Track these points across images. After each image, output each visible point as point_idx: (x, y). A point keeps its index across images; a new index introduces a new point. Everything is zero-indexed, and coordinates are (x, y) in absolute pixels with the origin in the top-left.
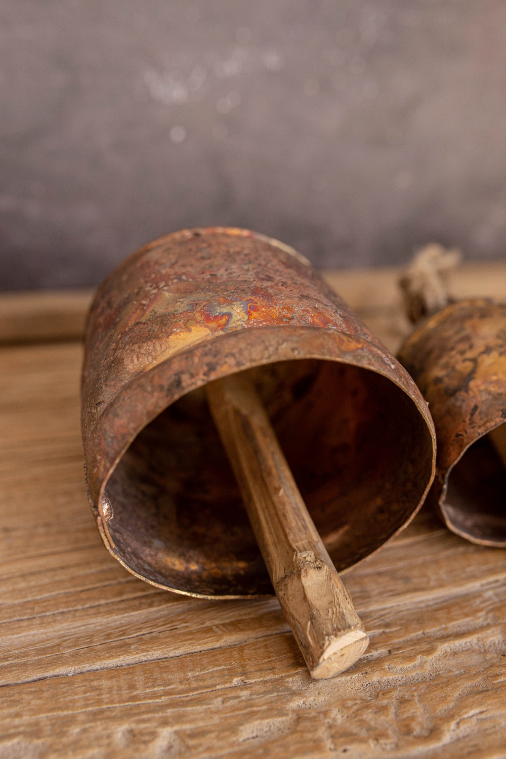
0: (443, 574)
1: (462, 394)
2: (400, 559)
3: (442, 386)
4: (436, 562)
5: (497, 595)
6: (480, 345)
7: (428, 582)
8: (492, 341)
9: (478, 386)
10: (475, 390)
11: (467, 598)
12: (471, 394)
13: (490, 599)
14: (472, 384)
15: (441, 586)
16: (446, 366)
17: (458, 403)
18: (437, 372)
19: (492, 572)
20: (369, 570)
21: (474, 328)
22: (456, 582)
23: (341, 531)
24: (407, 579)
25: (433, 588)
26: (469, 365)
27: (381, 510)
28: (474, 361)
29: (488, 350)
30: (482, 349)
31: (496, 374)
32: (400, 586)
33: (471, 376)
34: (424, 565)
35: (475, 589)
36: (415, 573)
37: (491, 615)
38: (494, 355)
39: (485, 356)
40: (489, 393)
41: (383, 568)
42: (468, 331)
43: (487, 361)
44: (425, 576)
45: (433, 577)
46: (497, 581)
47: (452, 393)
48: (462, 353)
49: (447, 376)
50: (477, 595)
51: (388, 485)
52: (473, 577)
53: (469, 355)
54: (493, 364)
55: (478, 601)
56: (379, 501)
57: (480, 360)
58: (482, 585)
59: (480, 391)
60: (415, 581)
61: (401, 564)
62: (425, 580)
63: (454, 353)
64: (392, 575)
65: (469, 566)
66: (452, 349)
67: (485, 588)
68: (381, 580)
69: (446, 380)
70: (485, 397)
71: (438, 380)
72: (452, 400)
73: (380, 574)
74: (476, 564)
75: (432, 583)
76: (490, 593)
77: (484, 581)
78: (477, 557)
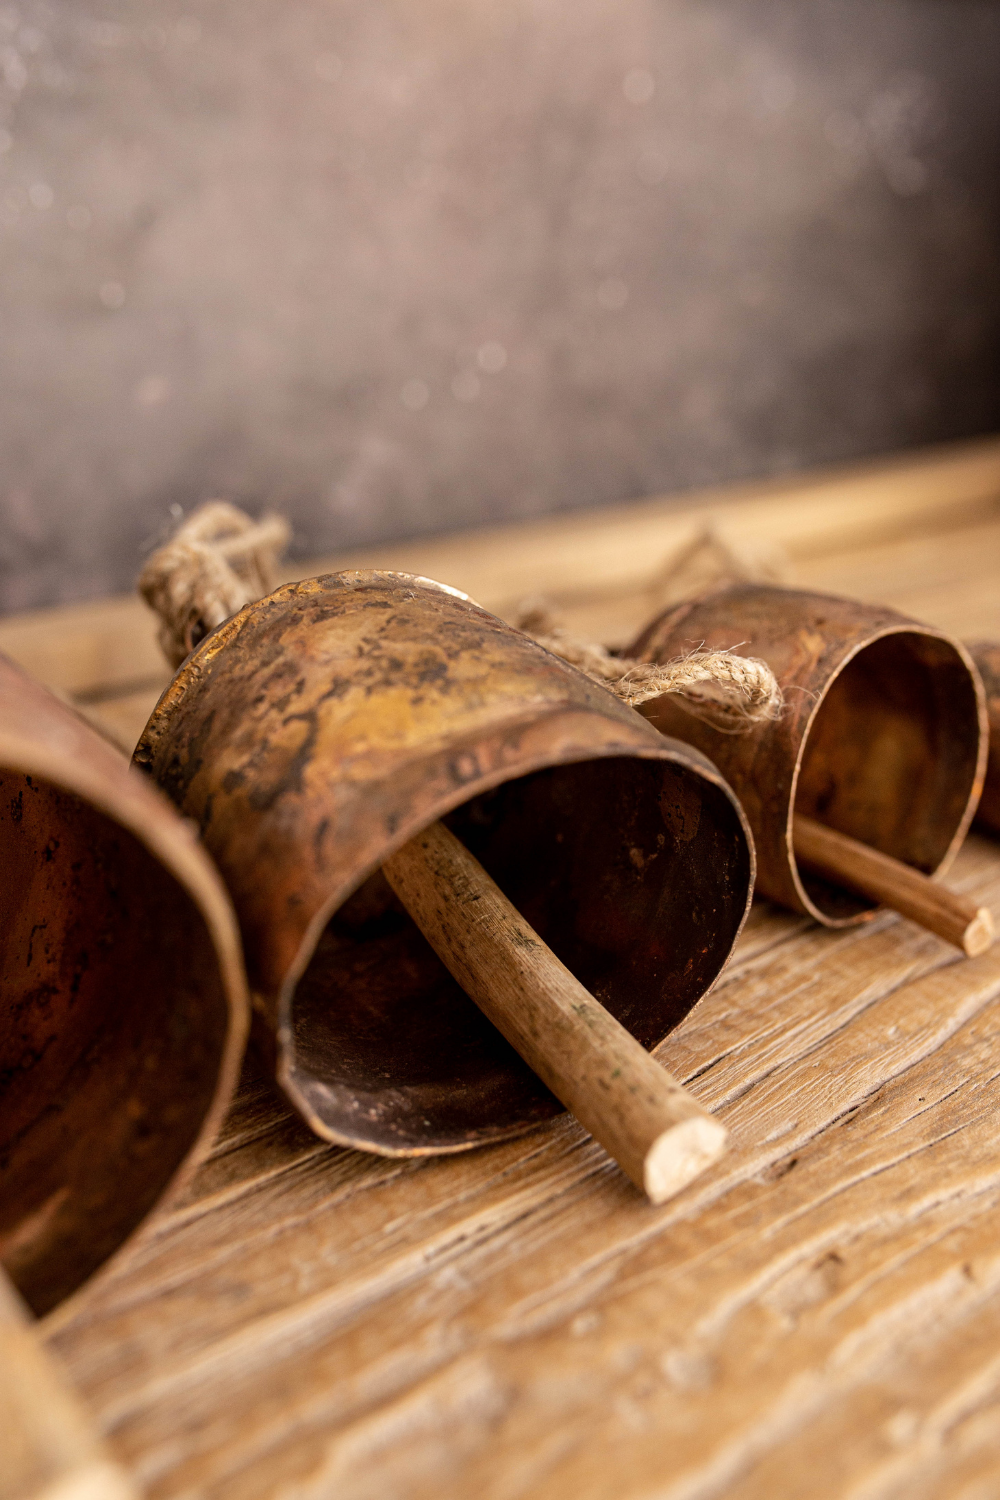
0: (328, 1254)
1: (290, 800)
2: (219, 1242)
3: (240, 792)
4: (309, 1227)
5: (465, 1274)
6: (318, 678)
7: (294, 1283)
8: (347, 666)
9: (323, 774)
10: (319, 783)
11: (394, 1299)
12: (310, 794)
13: (450, 1286)
14: (310, 771)
15: (328, 1282)
16: (248, 741)
17: (284, 823)
18: (230, 761)
19: (447, 1218)
20: (143, 1290)
21: (302, 643)
22: (361, 1266)
23: (51, 1208)
24: (239, 1289)
25: (307, 1296)
26: (299, 728)
27: (143, 1130)
28: (310, 717)
29: (339, 687)
30: (326, 687)
31: (363, 737)
32: (224, 1310)
33: (305, 752)
34: (281, 1241)
35: (412, 1272)
36: (261, 1267)
37: (456, 1330)
38: (355, 693)
39: (333, 702)
40: (352, 783)
41: (175, 1276)
42: (290, 653)
43: (338, 712)
44: (283, 1269)
45: (306, 1269)
46: (462, 1239)
47: (267, 802)
48: (281, 704)
49: (251, 764)
50: (418, 1285)
51: (150, 1063)
52: (404, 1243)
53: (297, 706)
54: (353, 715)
55: (421, 1301)
56: (134, 1109)
57: (322, 712)
58: (427, 1259)
59: (330, 785)
60: (262, 1289)
61: (224, 1253)
62: (285, 1280)
63: (263, 707)
64: (202, 1288)
65: (391, 1217)
66: (260, 699)
67: (434, 1262)
68: (175, 1308)
69: (251, 774)
70: (343, 795)
71: (234, 779)
72: (269, 820)
73: (169, 1294)
74: (406, 1207)
75: (304, 1284)
76: (449, 1273)
77: (430, 1248)
78: (408, 1191)
